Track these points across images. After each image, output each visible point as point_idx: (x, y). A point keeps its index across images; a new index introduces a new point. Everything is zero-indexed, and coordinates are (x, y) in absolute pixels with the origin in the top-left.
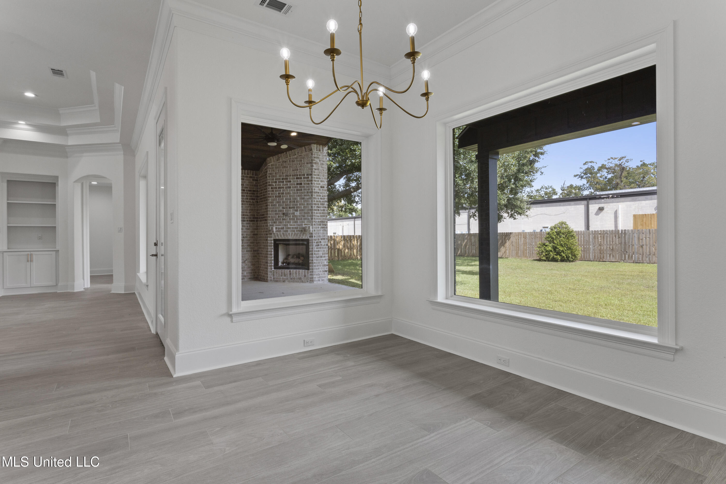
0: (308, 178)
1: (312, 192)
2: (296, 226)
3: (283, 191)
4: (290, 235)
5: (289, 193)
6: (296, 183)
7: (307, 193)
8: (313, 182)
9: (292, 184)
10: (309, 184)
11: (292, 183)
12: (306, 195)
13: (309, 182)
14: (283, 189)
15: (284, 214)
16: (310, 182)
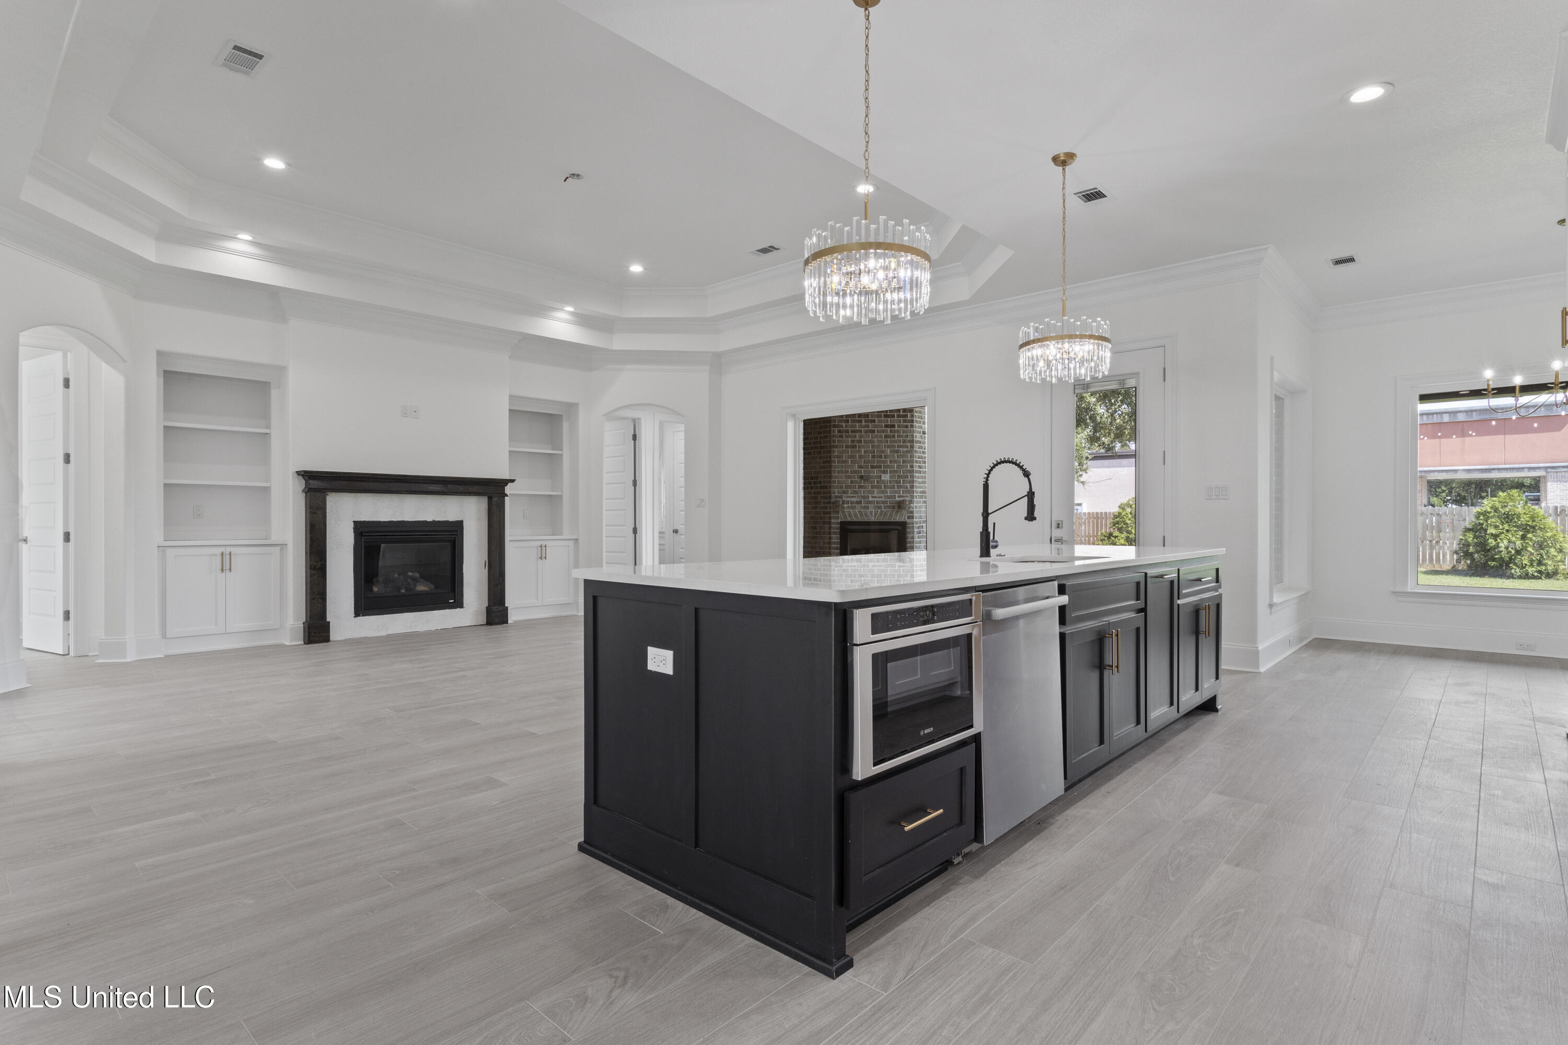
0: (906, 416)
1: (912, 441)
2: (883, 499)
3: (860, 437)
4: (873, 515)
5: (870, 442)
6: (883, 424)
7: (904, 441)
8: (915, 424)
9: (878, 426)
10: (907, 427)
11: (876, 423)
12: (901, 446)
13: (907, 424)
14: (860, 434)
15: (862, 477)
16: (909, 424)
